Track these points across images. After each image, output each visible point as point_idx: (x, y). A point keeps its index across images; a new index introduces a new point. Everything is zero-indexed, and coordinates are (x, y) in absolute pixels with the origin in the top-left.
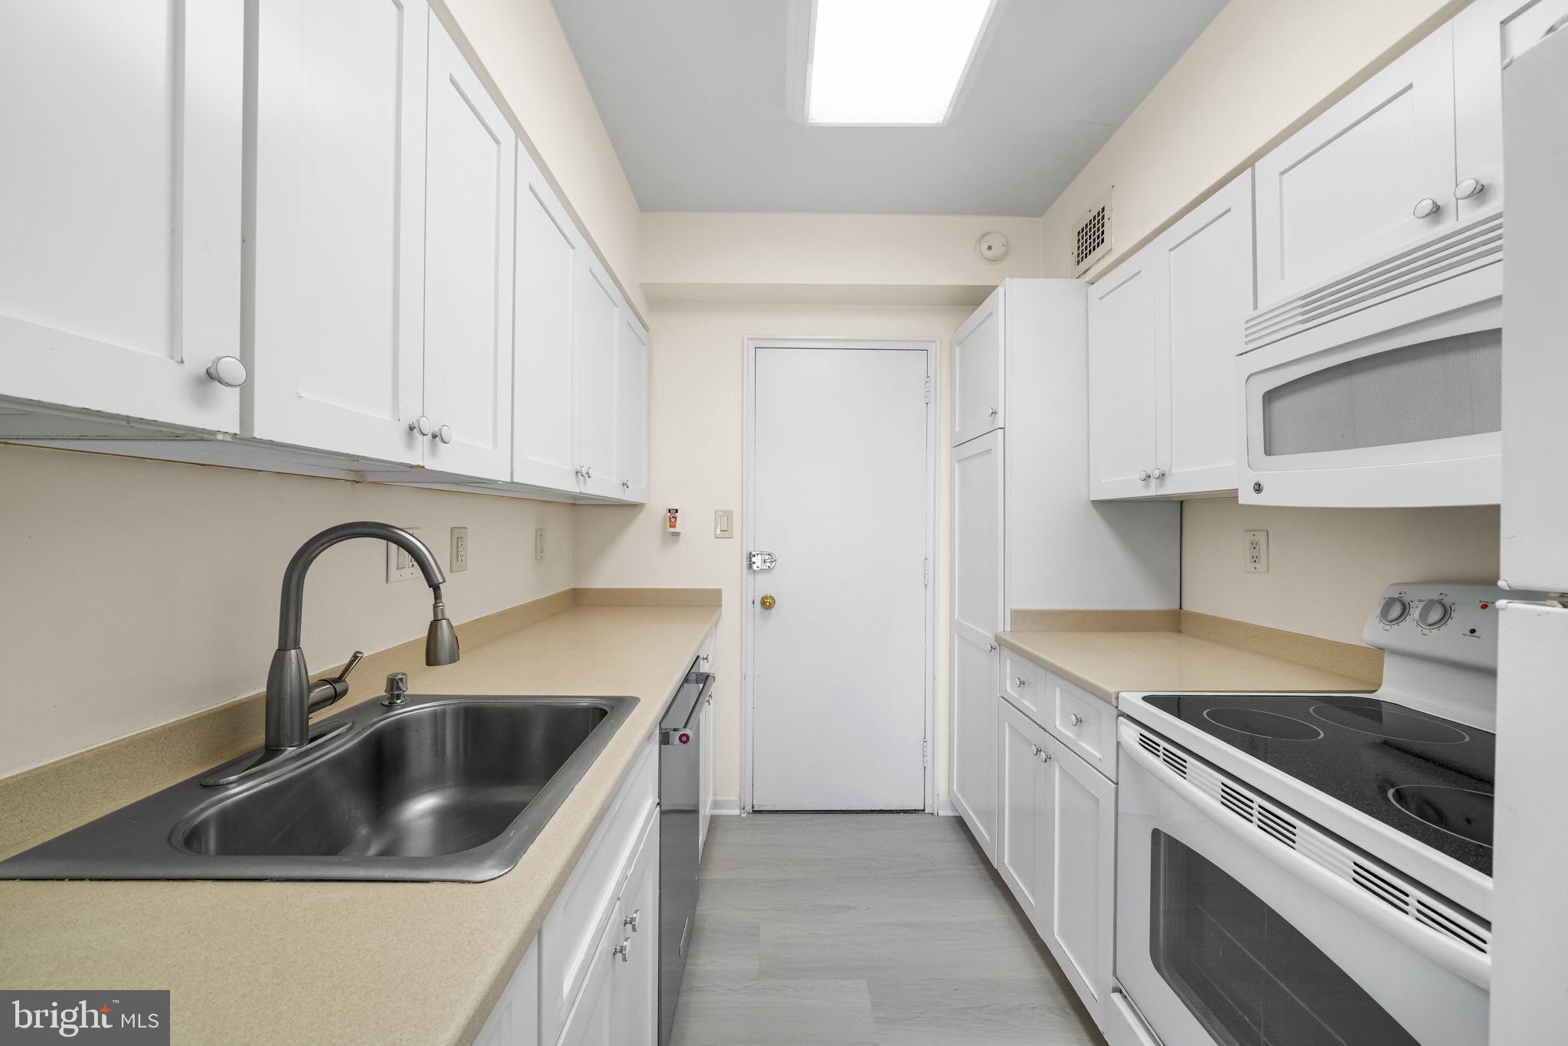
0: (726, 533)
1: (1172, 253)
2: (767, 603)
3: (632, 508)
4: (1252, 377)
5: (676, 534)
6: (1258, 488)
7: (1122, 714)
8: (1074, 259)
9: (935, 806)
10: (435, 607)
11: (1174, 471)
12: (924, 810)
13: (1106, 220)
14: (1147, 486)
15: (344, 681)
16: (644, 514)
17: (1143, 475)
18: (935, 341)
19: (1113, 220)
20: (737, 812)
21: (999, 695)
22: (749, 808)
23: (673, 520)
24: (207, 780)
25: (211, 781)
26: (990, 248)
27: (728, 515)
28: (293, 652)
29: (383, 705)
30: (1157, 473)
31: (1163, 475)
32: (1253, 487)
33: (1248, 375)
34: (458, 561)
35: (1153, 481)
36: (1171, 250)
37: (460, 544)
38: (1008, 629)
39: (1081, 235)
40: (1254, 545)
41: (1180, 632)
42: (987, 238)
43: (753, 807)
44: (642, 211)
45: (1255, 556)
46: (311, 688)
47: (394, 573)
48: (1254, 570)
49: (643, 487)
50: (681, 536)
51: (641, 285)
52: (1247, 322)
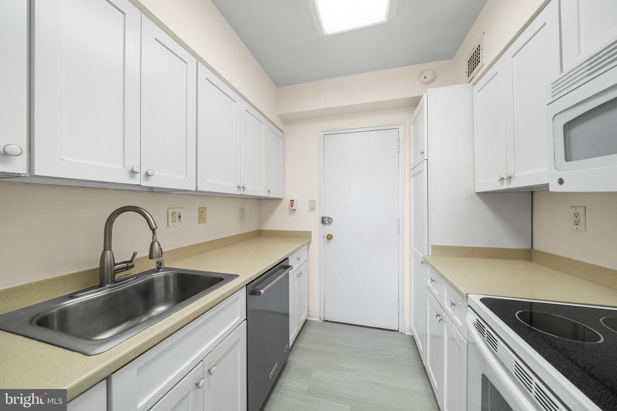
0: (312, 209)
1: (513, 58)
2: (329, 237)
3: (278, 200)
4: (556, 117)
5: (294, 210)
6: (561, 182)
7: (469, 306)
8: (467, 74)
9: (404, 330)
10: (153, 237)
11: (516, 175)
12: (398, 331)
13: (480, 51)
14: (502, 184)
15: (133, 262)
16: (283, 203)
17: (499, 178)
18: (402, 124)
19: (484, 50)
20: (318, 320)
21: (425, 285)
22: (323, 319)
23: (292, 204)
24: (71, 295)
25: (72, 295)
26: (425, 78)
27: (313, 202)
28: (108, 251)
29: (155, 271)
30: (506, 177)
31: (510, 178)
32: (557, 181)
33: (554, 115)
34: (201, 219)
35: (505, 181)
36: (513, 56)
37: (202, 214)
38: (430, 254)
39: (470, 62)
40: (576, 215)
41: (531, 261)
42: (424, 73)
43: (324, 319)
44: (277, 87)
45: (577, 222)
46: (115, 265)
47: (171, 224)
48: (576, 229)
49: (281, 192)
50: (296, 210)
51: (278, 115)
52: (552, 84)
